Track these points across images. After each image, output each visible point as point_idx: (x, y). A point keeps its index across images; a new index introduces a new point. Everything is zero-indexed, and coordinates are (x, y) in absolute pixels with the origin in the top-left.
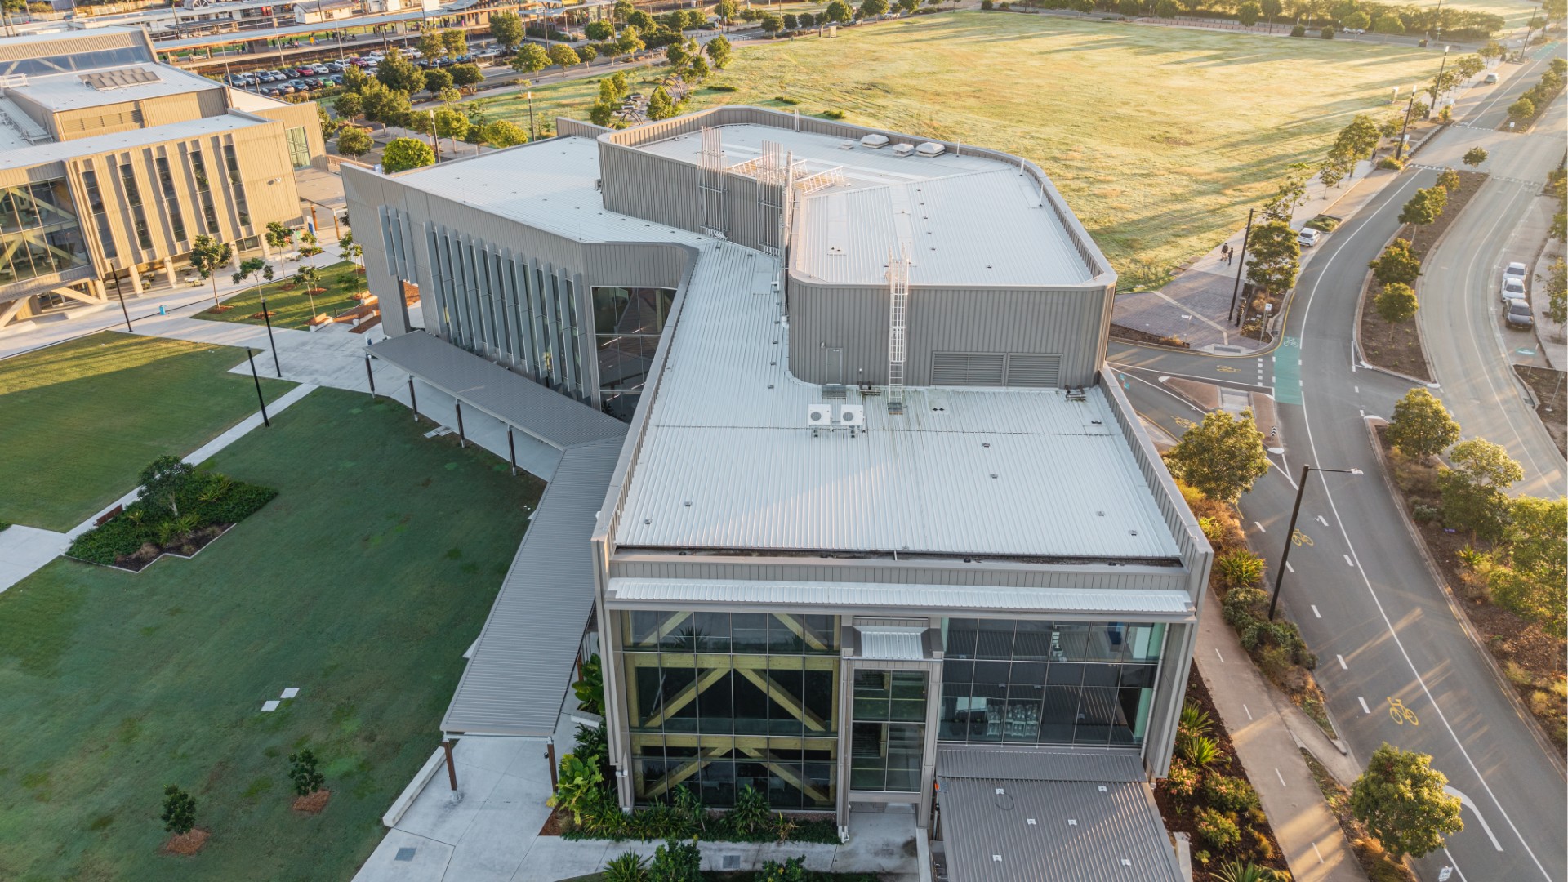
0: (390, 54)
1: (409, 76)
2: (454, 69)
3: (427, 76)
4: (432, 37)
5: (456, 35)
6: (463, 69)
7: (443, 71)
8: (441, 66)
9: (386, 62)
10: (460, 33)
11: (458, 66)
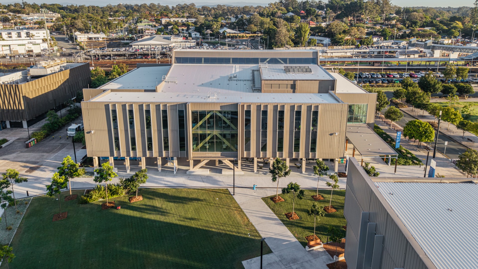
0: (428, 74)
1: (434, 85)
2: (459, 85)
3: (443, 86)
4: (451, 69)
5: (463, 70)
6: (464, 87)
7: (452, 86)
8: (452, 82)
9: (425, 77)
10: (466, 69)
11: (462, 84)
